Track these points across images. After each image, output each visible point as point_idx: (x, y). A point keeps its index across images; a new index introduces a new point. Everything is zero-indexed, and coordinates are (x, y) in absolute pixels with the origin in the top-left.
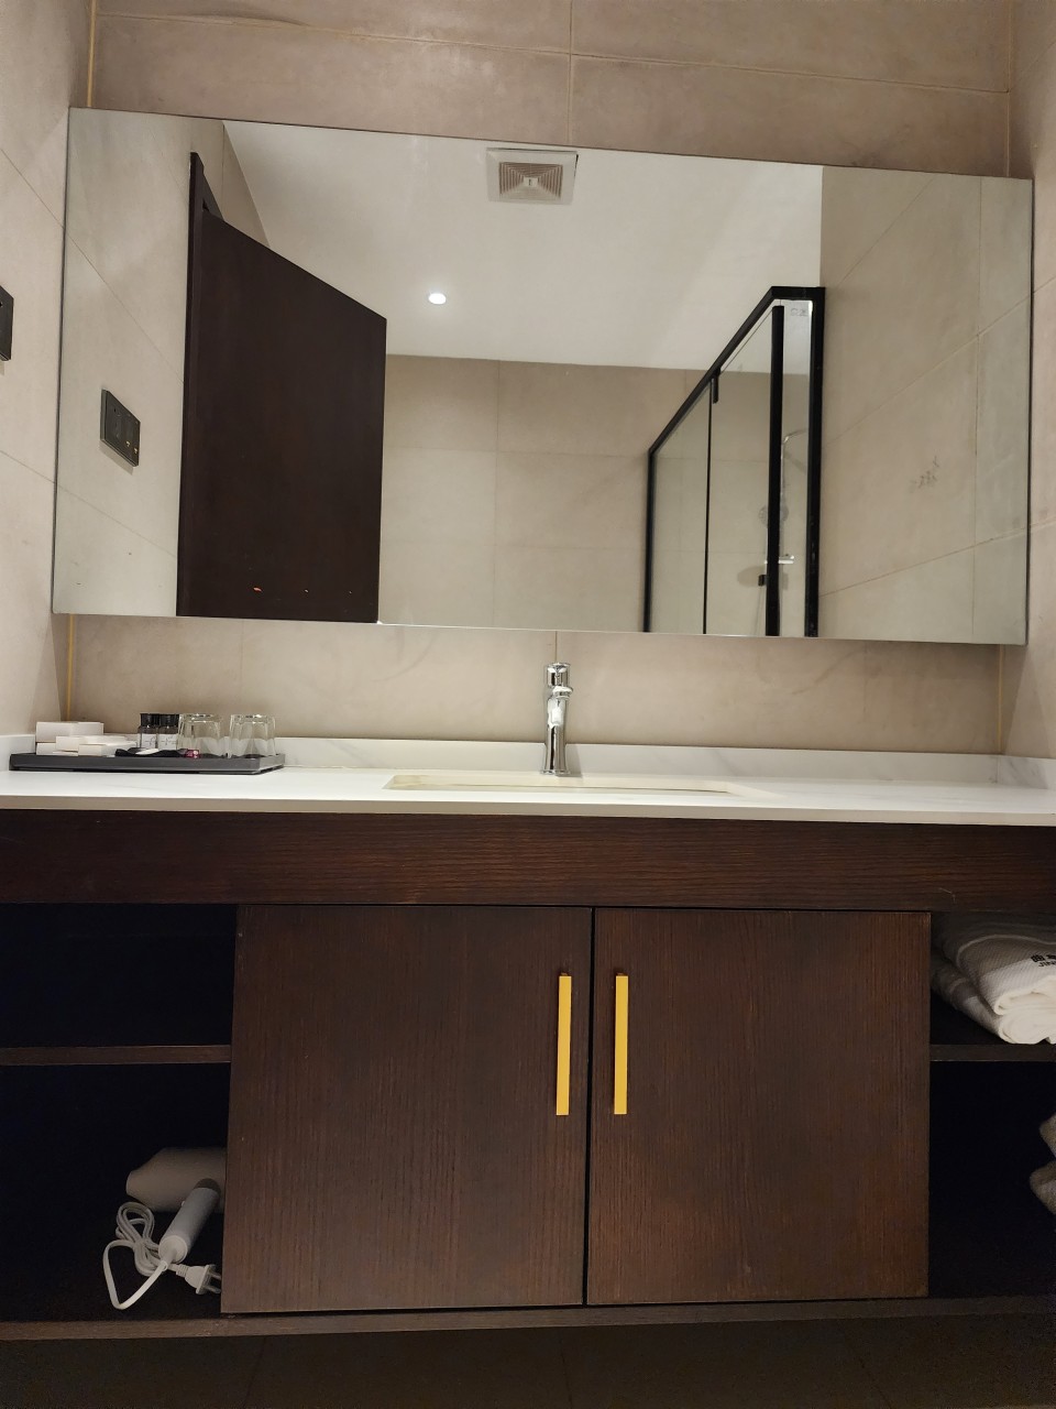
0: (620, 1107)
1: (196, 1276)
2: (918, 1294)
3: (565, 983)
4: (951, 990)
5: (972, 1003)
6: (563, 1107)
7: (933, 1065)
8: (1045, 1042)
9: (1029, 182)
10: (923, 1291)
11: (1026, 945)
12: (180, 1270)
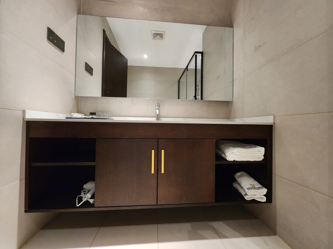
0: (163, 172)
1: (91, 201)
2: (213, 202)
3: (153, 151)
4: (220, 153)
5: (223, 155)
6: (153, 172)
7: (216, 165)
8: (234, 160)
9: (233, 28)
10: (214, 201)
11: (232, 145)
12: (89, 200)
